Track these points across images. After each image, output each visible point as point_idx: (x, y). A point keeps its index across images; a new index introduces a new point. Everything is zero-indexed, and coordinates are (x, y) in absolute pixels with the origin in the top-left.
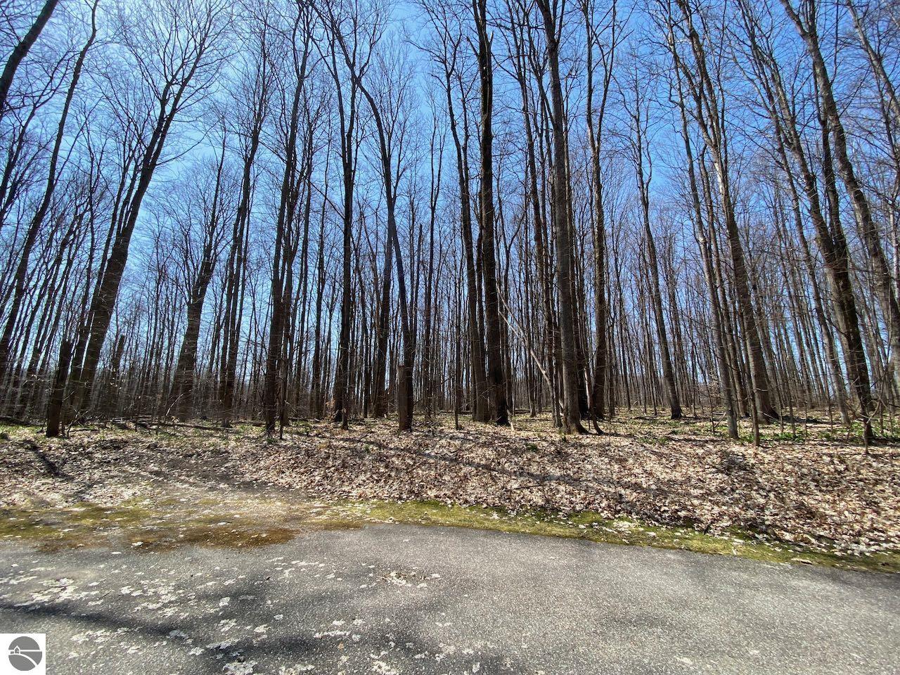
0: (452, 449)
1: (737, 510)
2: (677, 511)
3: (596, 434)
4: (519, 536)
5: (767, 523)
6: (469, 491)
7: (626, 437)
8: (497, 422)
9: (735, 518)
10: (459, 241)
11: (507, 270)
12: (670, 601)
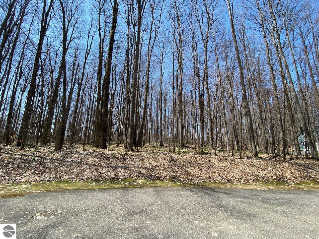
0: (80, 159)
1: (171, 173)
2: (156, 175)
3: (137, 151)
4: (102, 190)
5: (178, 176)
6: (84, 175)
7: (146, 152)
8: (102, 148)
9: (170, 176)
10: (96, 75)
11: (115, 91)
12: (148, 204)
